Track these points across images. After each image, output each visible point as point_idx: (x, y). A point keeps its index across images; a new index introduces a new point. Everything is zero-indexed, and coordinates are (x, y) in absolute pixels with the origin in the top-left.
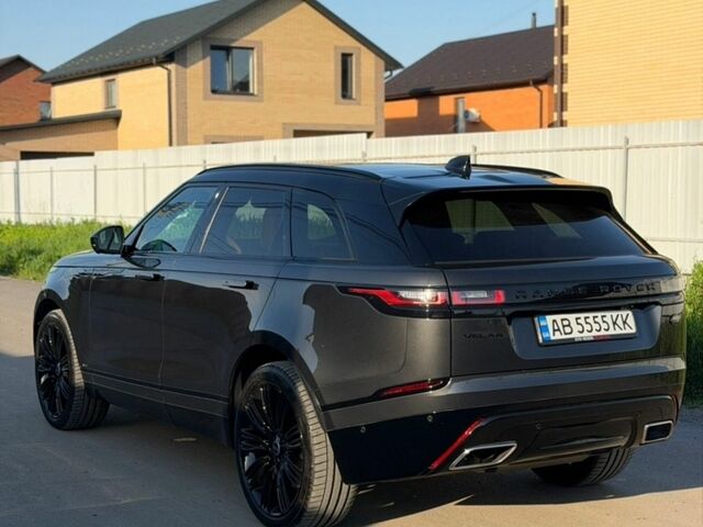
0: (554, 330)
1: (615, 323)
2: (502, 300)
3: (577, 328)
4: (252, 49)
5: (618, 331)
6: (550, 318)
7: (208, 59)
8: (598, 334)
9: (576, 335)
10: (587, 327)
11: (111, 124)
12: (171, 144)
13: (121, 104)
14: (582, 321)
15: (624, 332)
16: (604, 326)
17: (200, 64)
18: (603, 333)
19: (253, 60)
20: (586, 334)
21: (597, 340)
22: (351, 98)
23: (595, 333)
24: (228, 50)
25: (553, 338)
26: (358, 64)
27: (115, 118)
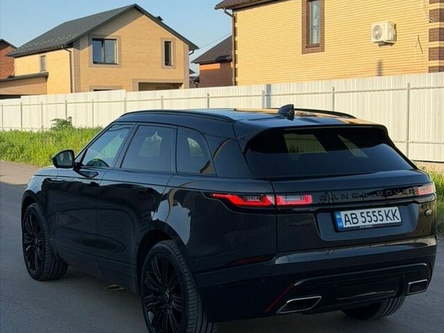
0: (346, 221)
1: (387, 216)
2: (310, 201)
3: (360, 220)
4: (116, 40)
5: (389, 221)
6: (343, 213)
7: (91, 46)
8: (376, 223)
9: (360, 224)
10: (368, 219)
11: (43, 80)
12: (72, 92)
13: (48, 69)
14: (365, 215)
15: (393, 221)
16: (380, 218)
17: (87, 48)
18: (379, 222)
19: (117, 46)
20: (367, 223)
21: (375, 227)
22: (170, 65)
23: (373, 223)
24: (103, 40)
25: (345, 226)
26: (174, 47)
27: (45, 77)
